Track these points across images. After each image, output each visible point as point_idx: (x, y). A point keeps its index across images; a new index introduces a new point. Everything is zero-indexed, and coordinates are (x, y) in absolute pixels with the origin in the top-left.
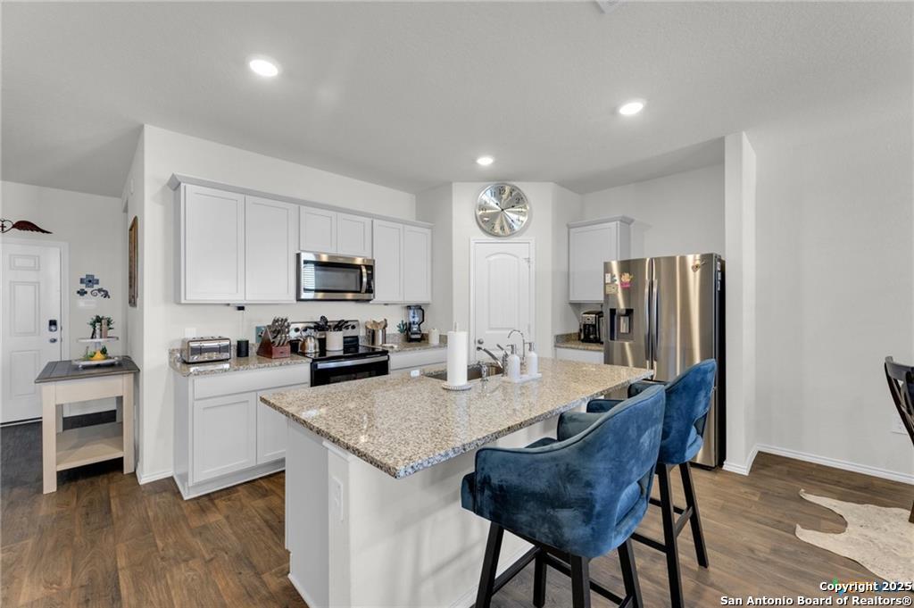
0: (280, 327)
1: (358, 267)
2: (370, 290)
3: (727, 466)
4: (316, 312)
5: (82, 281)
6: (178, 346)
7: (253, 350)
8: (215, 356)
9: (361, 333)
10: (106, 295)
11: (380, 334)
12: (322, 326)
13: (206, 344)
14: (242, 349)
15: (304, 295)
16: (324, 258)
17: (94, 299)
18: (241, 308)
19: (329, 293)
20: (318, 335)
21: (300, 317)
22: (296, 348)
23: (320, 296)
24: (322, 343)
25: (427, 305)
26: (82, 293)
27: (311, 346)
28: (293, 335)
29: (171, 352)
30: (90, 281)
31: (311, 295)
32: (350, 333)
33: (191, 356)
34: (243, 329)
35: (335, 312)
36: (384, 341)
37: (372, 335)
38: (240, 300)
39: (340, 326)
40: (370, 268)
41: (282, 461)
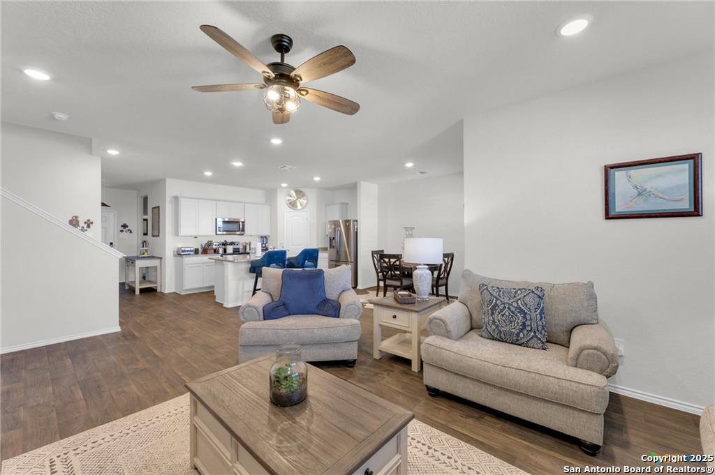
0: (210, 244)
1: (239, 222)
2: (243, 230)
3: (358, 288)
4: (222, 239)
5: (122, 226)
6: (176, 250)
7: (200, 252)
8: (189, 253)
9: (241, 247)
10: (131, 232)
11: (248, 247)
12: (225, 244)
13: (186, 249)
14: (196, 252)
15: (218, 233)
16: (227, 220)
17: (126, 234)
18: (196, 237)
19: (229, 232)
20: (223, 247)
21: (217, 240)
22: (216, 251)
23: (225, 233)
24: (225, 250)
25: (269, 236)
26: (122, 231)
27: (221, 251)
28: (214, 247)
29: (174, 252)
30: (125, 226)
31: (221, 233)
32: (236, 247)
33: (180, 254)
34: (197, 245)
35: (230, 239)
36: (250, 250)
37: (245, 248)
38: (196, 234)
39: (232, 244)
40: (243, 222)
41: (213, 287)
